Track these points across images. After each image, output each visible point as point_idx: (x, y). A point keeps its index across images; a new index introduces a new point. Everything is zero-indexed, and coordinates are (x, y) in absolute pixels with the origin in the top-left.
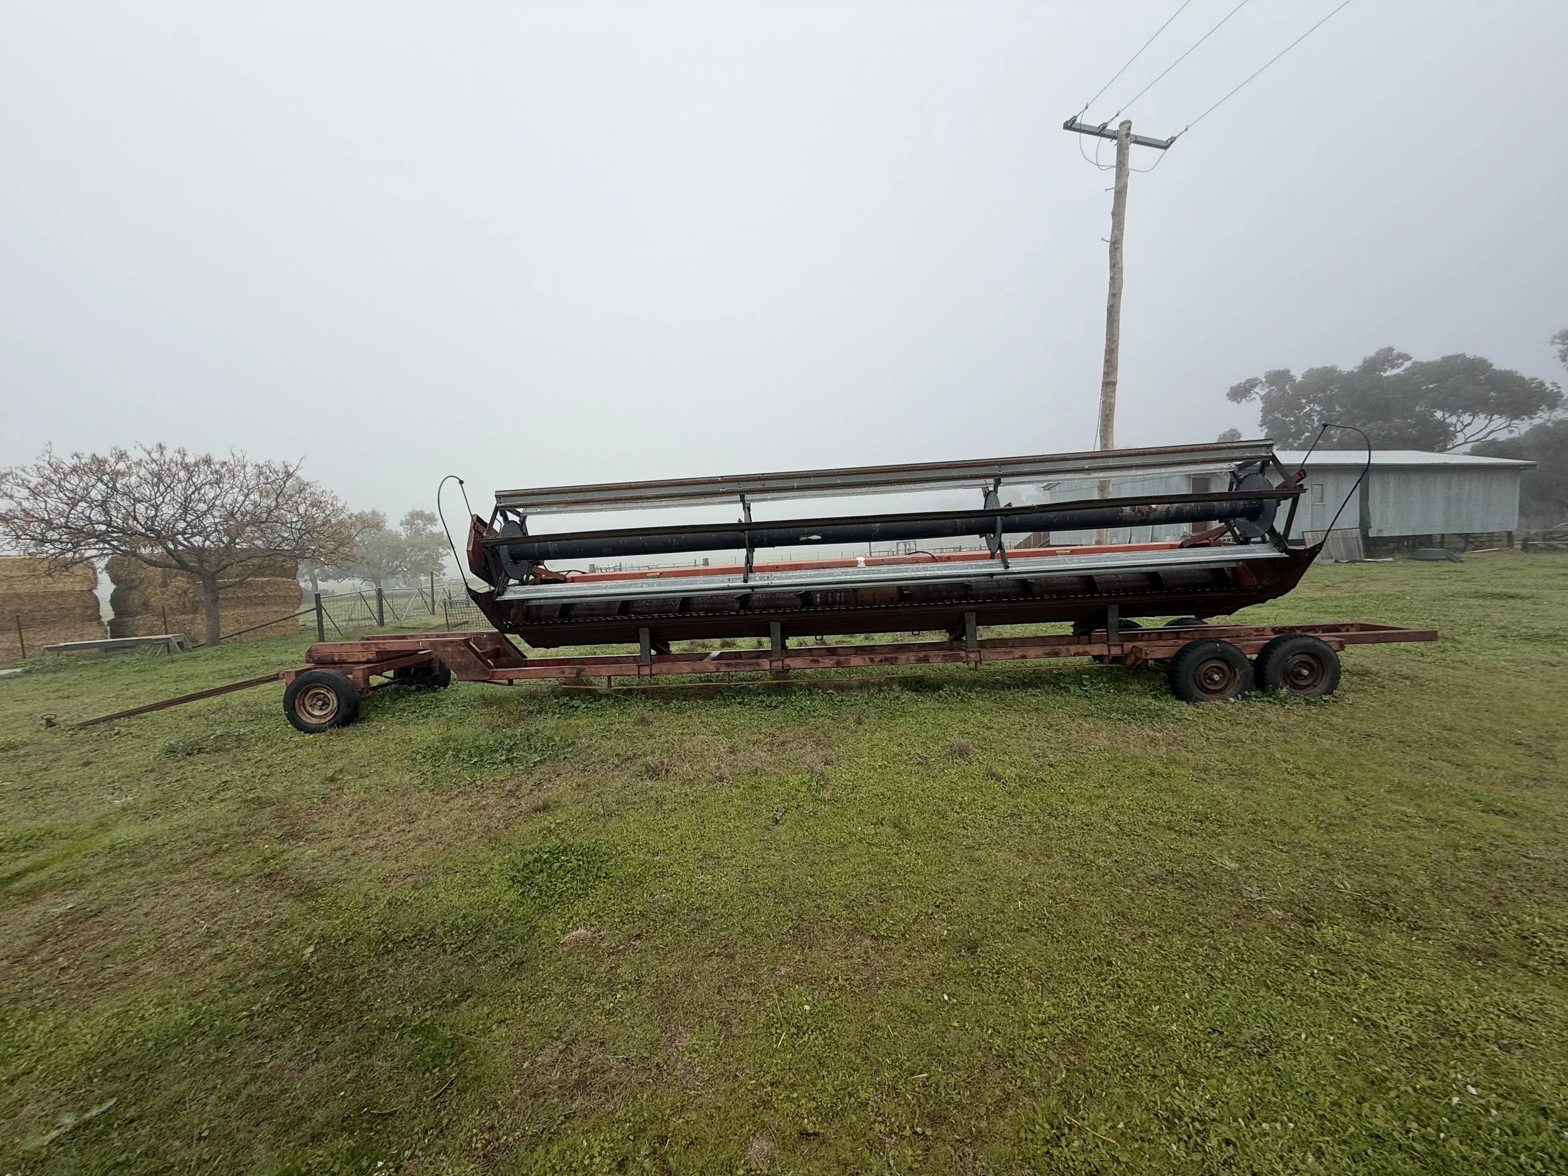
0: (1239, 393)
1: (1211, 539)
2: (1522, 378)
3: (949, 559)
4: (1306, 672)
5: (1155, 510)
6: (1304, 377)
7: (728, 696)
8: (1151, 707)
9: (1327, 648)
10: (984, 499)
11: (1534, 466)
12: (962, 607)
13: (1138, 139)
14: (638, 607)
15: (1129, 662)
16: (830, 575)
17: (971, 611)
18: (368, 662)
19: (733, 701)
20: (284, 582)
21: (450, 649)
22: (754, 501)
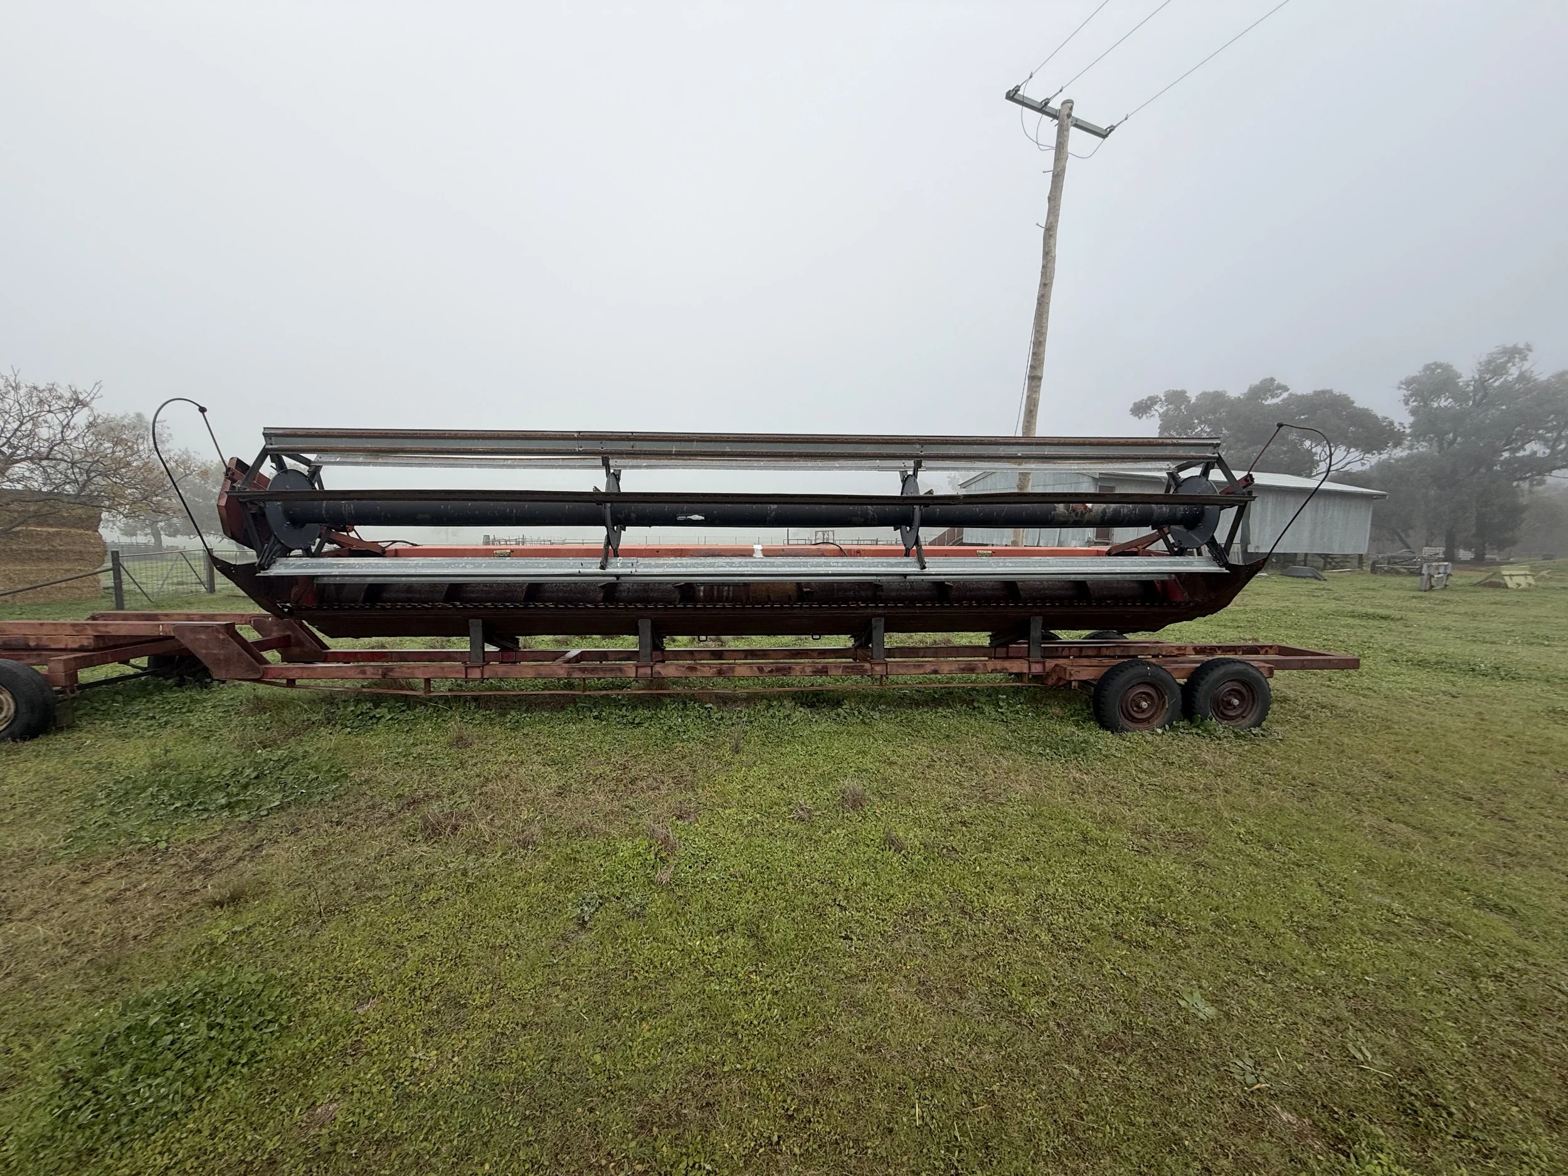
0: (1141, 409)
1: (1140, 547)
2: (1376, 417)
3: (858, 553)
4: (1236, 702)
5: (1091, 510)
6: (1198, 398)
7: (583, 708)
8: (1075, 738)
9: (1258, 675)
10: (901, 485)
11: (1384, 496)
12: (869, 611)
13: (1078, 123)
14: (473, 592)
15: (1050, 682)
16: (711, 565)
17: (879, 615)
18: (82, 649)
19: (588, 714)
20: (81, 534)
21: (203, 637)
22: (625, 467)
